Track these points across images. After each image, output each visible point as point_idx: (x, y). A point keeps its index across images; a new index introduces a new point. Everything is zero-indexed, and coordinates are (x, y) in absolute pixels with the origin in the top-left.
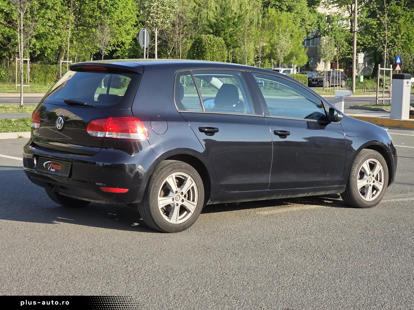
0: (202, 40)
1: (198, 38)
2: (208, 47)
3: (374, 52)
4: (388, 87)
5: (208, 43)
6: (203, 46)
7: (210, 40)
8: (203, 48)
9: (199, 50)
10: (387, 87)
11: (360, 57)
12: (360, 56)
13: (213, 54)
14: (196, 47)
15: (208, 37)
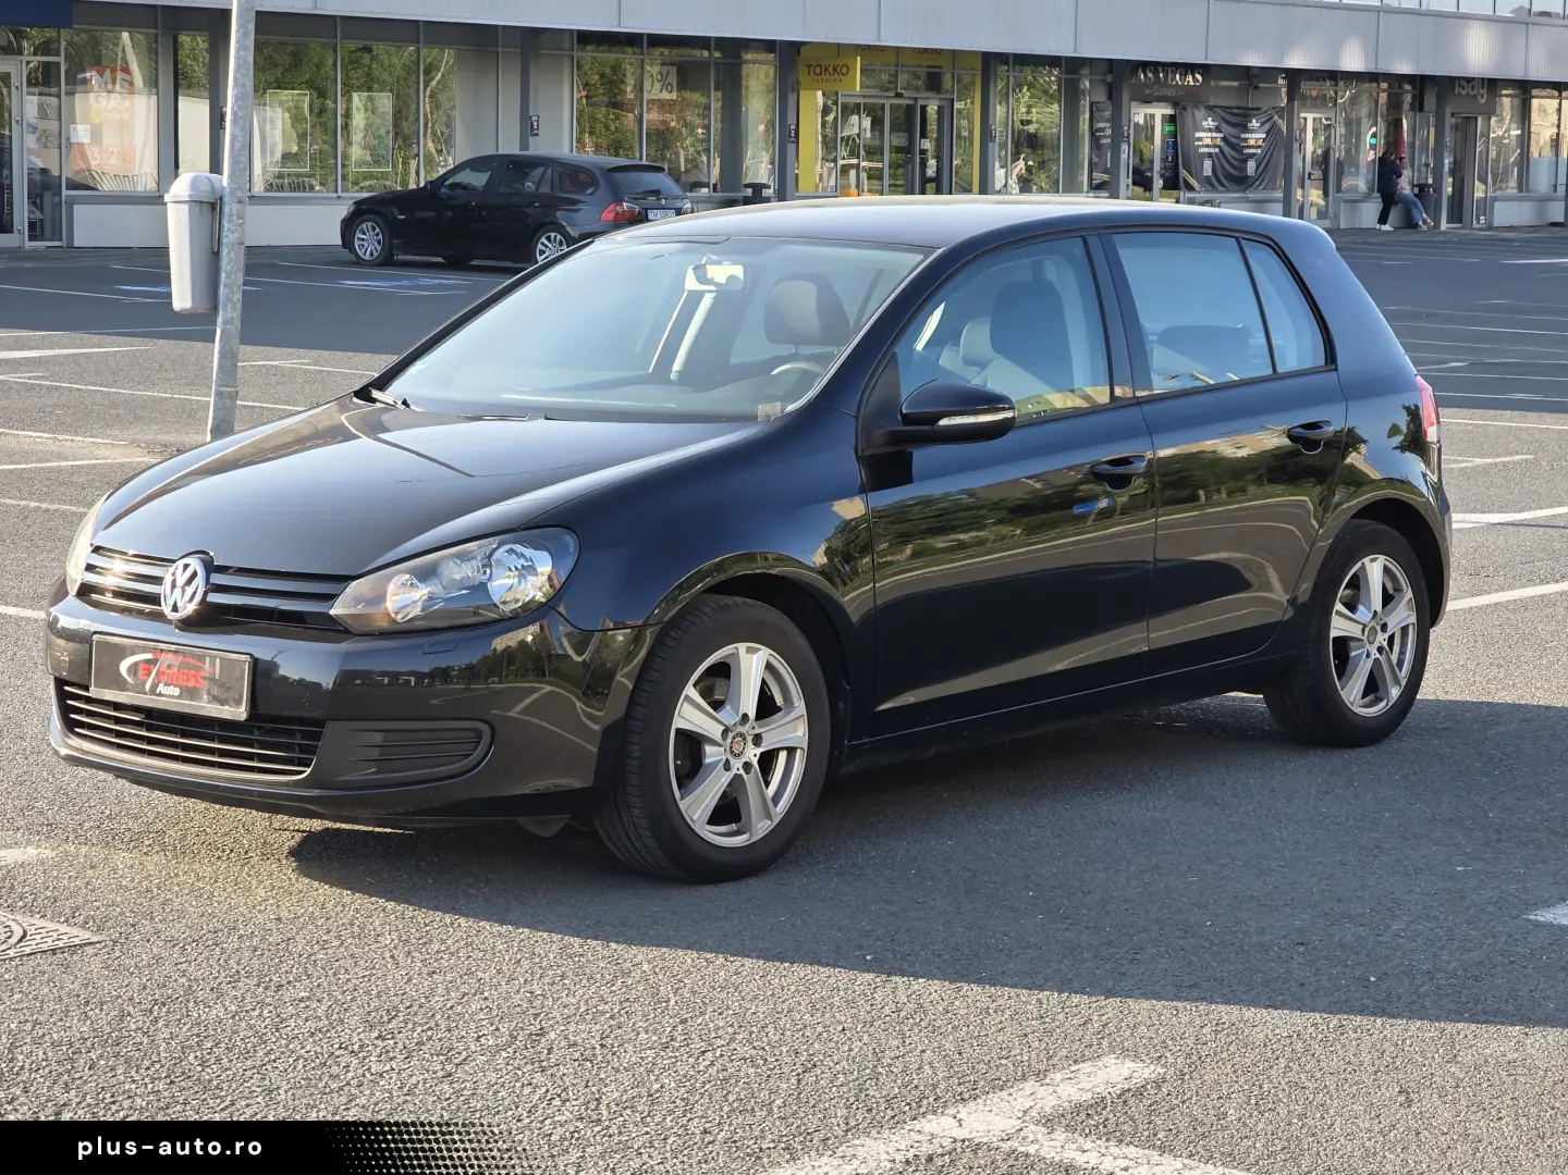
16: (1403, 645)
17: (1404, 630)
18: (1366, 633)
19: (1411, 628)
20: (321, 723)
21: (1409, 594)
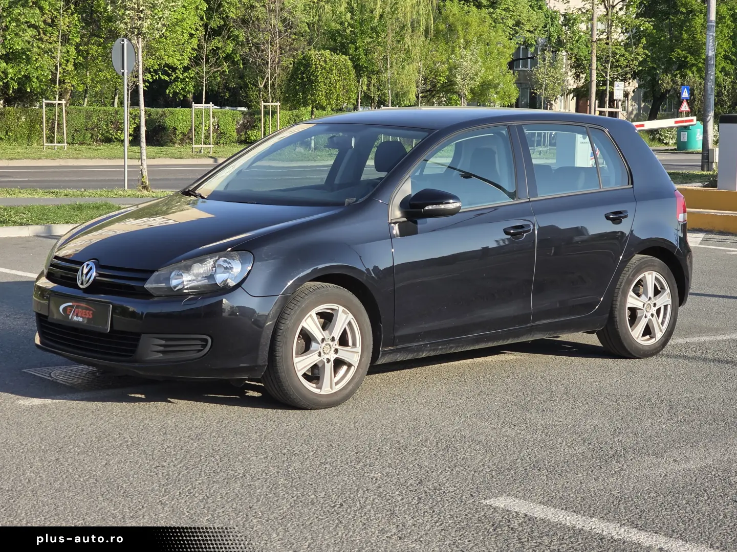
0: (309, 60)
1: (304, 57)
2: (321, 73)
3: (650, 80)
4: (669, 143)
5: (321, 66)
6: (313, 71)
7: (325, 61)
8: (311, 75)
9: (306, 80)
10: (668, 141)
11: (618, 88)
12: (618, 86)
13: (329, 86)
14: (300, 74)
15: (322, 54)
16: (665, 314)
17: (666, 307)
18: (645, 307)
19: (669, 306)
20: (139, 335)
21: (668, 291)
